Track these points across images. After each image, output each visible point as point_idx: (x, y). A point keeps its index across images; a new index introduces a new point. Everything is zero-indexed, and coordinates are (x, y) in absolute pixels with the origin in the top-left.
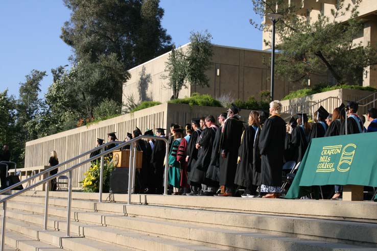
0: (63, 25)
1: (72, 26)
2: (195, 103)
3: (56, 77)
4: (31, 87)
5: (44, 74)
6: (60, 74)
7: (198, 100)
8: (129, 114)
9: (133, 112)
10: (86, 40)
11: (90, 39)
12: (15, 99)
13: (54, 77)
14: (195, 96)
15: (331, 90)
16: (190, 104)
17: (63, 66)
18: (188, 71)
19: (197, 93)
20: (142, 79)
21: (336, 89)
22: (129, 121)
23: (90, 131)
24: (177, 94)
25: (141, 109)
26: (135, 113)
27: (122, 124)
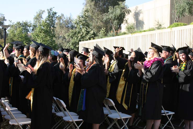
3: (49, 12)
4: (38, 17)
5: (44, 11)
6: (51, 11)
12: (31, 23)
13: (48, 12)
17: (52, 8)
22: (168, 32)
23: (135, 37)
24: (177, 19)
25: (176, 26)
26: (173, 28)
27: (162, 33)
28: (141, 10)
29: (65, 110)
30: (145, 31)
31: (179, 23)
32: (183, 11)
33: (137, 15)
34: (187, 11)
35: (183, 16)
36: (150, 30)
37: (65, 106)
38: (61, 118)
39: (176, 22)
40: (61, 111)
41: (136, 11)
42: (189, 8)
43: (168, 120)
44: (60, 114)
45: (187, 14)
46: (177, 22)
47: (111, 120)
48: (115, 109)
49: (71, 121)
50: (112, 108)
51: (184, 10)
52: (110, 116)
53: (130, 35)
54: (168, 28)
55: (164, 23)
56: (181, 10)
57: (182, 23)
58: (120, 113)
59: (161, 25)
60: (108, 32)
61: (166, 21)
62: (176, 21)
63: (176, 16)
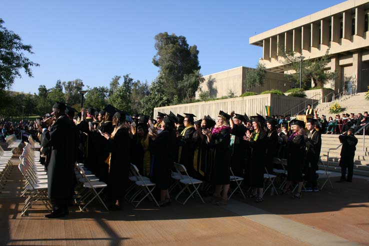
0: (153, 57)
1: (158, 57)
3: (125, 79)
4: (115, 83)
5: (120, 77)
6: (127, 78)
10: (166, 64)
11: (168, 63)
12: (108, 88)
17: (128, 74)
20: (209, 81)
22: (240, 101)
24: (249, 89)
25: (248, 95)
26: (244, 97)
27: (234, 101)
28: (215, 79)
29: (138, 175)
30: (218, 99)
31: (250, 93)
33: (210, 83)
34: (258, 81)
36: (223, 98)
37: (138, 171)
38: (134, 182)
40: (133, 175)
42: (259, 79)
43: (237, 185)
44: (132, 178)
45: (257, 84)
47: (183, 185)
48: (187, 175)
49: (143, 185)
50: (183, 173)
51: (255, 81)
52: (182, 181)
53: (204, 103)
54: (240, 97)
55: (236, 92)
56: (252, 80)
57: (253, 93)
58: (192, 179)
59: (233, 94)
60: (182, 99)
61: (238, 91)
63: (248, 86)
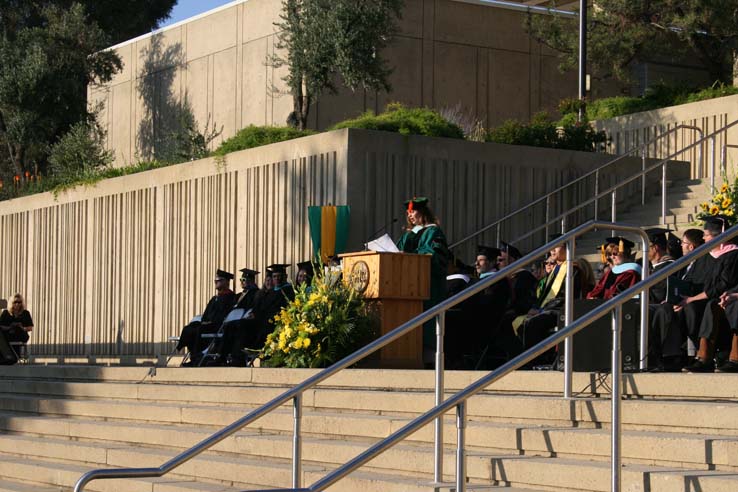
2: (414, 130)
7: (420, 123)
8: (212, 159)
9: (224, 154)
14: (394, 112)
15: (700, 99)
16: (403, 131)
18: (343, 47)
19: (398, 104)
21: (714, 97)
22: (210, 178)
23: (67, 205)
24: (304, 108)
26: (231, 155)
27: (183, 185)
32: (324, 60)
35: (327, 90)
39: (297, 124)
41: (151, 58)
42: (353, 43)
46: (304, 121)
55: (218, 131)
62: (299, 115)
